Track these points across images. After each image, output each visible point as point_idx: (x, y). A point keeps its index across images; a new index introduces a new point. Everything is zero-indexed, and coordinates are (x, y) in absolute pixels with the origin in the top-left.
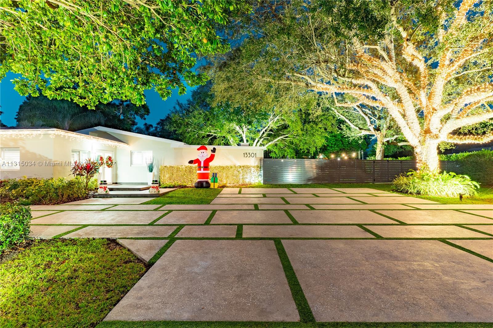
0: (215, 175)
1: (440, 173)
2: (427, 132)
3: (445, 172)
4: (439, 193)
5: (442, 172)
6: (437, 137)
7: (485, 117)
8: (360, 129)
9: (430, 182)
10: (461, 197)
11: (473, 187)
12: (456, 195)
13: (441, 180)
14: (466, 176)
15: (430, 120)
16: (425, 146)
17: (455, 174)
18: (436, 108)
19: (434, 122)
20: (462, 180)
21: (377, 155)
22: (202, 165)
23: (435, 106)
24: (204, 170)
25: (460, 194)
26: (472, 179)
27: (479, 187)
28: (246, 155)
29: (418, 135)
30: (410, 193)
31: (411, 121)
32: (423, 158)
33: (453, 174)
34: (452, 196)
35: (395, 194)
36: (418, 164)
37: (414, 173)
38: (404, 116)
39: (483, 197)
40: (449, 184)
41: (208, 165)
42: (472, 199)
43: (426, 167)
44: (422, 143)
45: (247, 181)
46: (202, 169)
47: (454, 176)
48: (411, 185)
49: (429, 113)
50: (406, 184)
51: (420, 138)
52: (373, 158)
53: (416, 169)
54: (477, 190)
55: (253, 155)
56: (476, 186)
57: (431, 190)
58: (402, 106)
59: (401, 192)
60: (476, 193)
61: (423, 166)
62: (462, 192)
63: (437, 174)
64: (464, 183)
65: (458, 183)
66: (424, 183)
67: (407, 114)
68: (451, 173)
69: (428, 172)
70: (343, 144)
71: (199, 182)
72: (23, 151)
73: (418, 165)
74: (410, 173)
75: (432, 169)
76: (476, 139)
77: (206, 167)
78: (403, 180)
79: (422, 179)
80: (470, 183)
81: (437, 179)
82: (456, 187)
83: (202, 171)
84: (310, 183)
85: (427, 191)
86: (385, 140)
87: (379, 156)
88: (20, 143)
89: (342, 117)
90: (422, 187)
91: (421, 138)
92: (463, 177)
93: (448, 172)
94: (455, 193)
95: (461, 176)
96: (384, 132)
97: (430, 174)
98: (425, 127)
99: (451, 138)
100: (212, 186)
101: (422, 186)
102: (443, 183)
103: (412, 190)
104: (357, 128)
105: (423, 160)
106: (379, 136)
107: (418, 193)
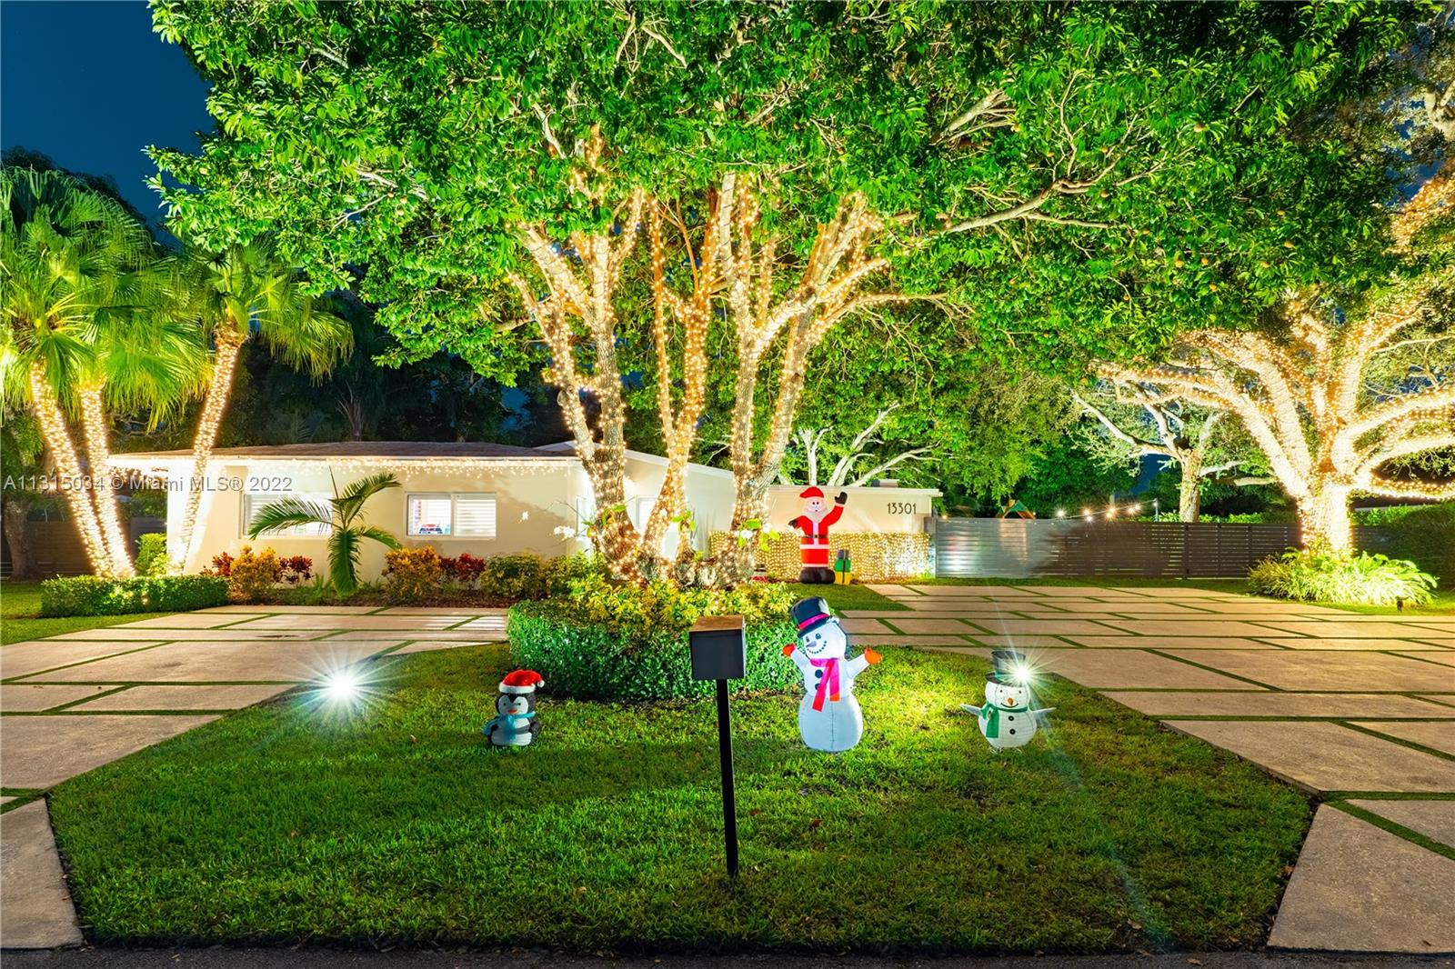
0: (843, 556)
1: (1354, 556)
2: (1327, 467)
3: (1365, 553)
4: (1353, 597)
5: (1357, 554)
6: (1349, 482)
7: (1444, 440)
8: (1139, 442)
9: (1335, 574)
10: (1400, 604)
11: (1423, 584)
12: (1389, 601)
13: (1357, 570)
14: (1408, 562)
15: (1332, 443)
16: (1323, 497)
17: (1386, 558)
18: (1345, 419)
19: (1342, 448)
20: (1402, 570)
21: (1182, 509)
22: (816, 532)
23: (1342, 414)
24: (820, 543)
25: (1398, 598)
26: (1422, 569)
27: (1435, 585)
28: (894, 507)
29: (1307, 474)
30: (1292, 598)
31: (1292, 443)
32: (1318, 522)
33: (1382, 557)
34: (1381, 604)
35: (1258, 599)
36: (1304, 536)
37: (1298, 555)
38: (1275, 430)
39: (1443, 607)
40: (1373, 579)
41: (826, 531)
42: (1421, 607)
43: (1325, 543)
44: (1315, 491)
45: (899, 569)
46: (816, 540)
47: (1384, 562)
48: (1294, 580)
49: (1330, 428)
50: (1282, 579)
51: (1310, 480)
52: (1170, 517)
53: (1301, 547)
54: (1432, 590)
55: (908, 508)
56: (1429, 584)
57: (1338, 590)
58: (1271, 411)
59: (1271, 595)
60: (1428, 597)
61: (1317, 541)
62: (1402, 594)
63: (1348, 558)
64: (1405, 576)
65: (1392, 576)
66: (1323, 576)
67: (1283, 428)
68: (1377, 556)
69: (1328, 553)
70: (1069, 474)
71: (808, 571)
72: (504, 500)
73: (1305, 539)
74: (1290, 555)
75: (1336, 546)
76: (1428, 491)
77: (823, 538)
78: (1272, 570)
79: (1317, 566)
80: (1417, 577)
81: (1350, 569)
82: (1389, 585)
83: (816, 545)
84: (1040, 575)
85: (1329, 592)
86: (1204, 471)
87: (1186, 513)
88: (499, 484)
89: (1091, 409)
90: (1318, 584)
91: (1314, 481)
92: (1403, 565)
93: (1371, 554)
94: (1386, 597)
95: (1398, 561)
96: (1200, 451)
97: (1335, 558)
98: (1321, 456)
99: (1378, 484)
100: (838, 580)
101: (1316, 582)
102: (1361, 576)
103: (1296, 592)
104: (1131, 441)
105: (1317, 527)
106: (1186, 461)
107: (1310, 598)
